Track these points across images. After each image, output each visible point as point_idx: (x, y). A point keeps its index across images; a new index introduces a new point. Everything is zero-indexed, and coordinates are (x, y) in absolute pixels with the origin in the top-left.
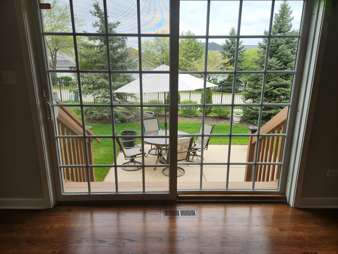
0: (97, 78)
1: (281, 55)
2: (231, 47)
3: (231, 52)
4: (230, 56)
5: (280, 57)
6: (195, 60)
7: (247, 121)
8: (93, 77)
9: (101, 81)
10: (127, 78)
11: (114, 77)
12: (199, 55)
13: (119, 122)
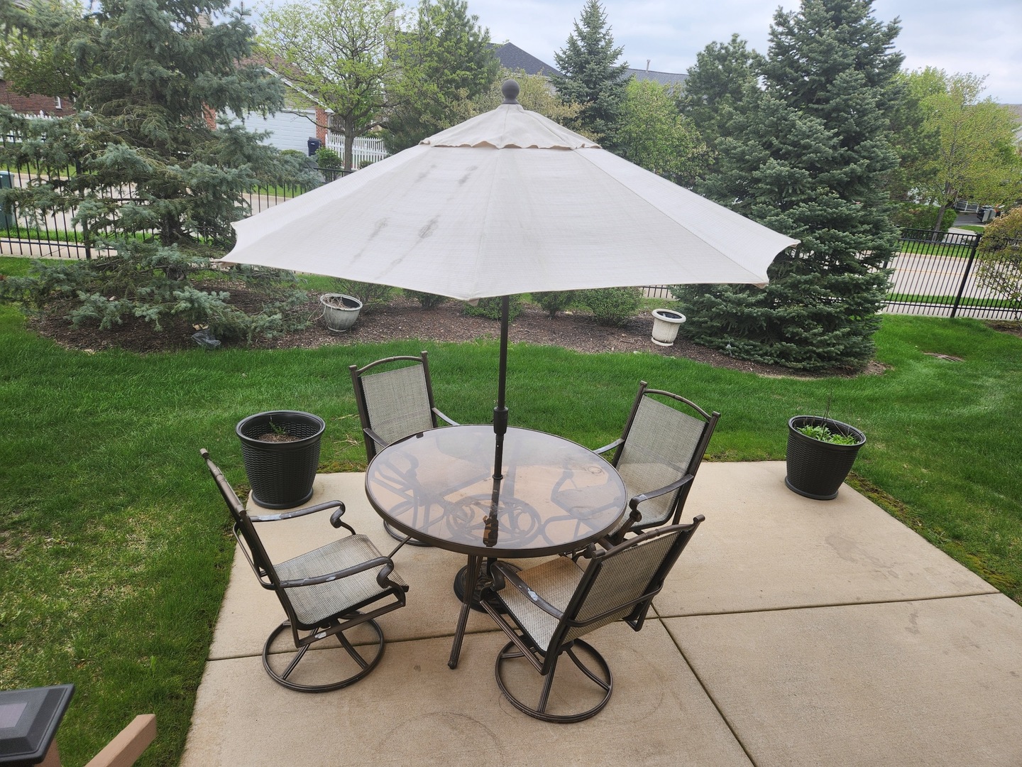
0: (96, 138)
1: (837, 109)
2: (587, 66)
3: (587, 83)
4: (582, 96)
5: (834, 115)
6: (469, 97)
7: (699, 338)
8: (73, 131)
9: (115, 153)
10: (248, 151)
11: (181, 137)
12: (483, 81)
13: (210, 342)
